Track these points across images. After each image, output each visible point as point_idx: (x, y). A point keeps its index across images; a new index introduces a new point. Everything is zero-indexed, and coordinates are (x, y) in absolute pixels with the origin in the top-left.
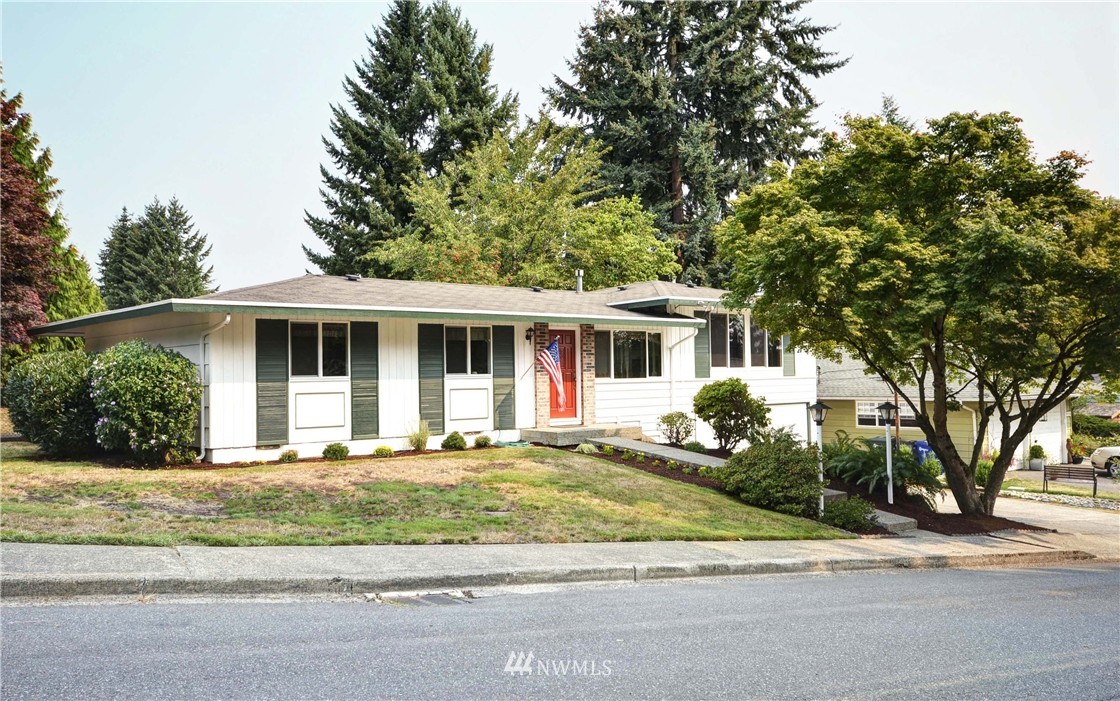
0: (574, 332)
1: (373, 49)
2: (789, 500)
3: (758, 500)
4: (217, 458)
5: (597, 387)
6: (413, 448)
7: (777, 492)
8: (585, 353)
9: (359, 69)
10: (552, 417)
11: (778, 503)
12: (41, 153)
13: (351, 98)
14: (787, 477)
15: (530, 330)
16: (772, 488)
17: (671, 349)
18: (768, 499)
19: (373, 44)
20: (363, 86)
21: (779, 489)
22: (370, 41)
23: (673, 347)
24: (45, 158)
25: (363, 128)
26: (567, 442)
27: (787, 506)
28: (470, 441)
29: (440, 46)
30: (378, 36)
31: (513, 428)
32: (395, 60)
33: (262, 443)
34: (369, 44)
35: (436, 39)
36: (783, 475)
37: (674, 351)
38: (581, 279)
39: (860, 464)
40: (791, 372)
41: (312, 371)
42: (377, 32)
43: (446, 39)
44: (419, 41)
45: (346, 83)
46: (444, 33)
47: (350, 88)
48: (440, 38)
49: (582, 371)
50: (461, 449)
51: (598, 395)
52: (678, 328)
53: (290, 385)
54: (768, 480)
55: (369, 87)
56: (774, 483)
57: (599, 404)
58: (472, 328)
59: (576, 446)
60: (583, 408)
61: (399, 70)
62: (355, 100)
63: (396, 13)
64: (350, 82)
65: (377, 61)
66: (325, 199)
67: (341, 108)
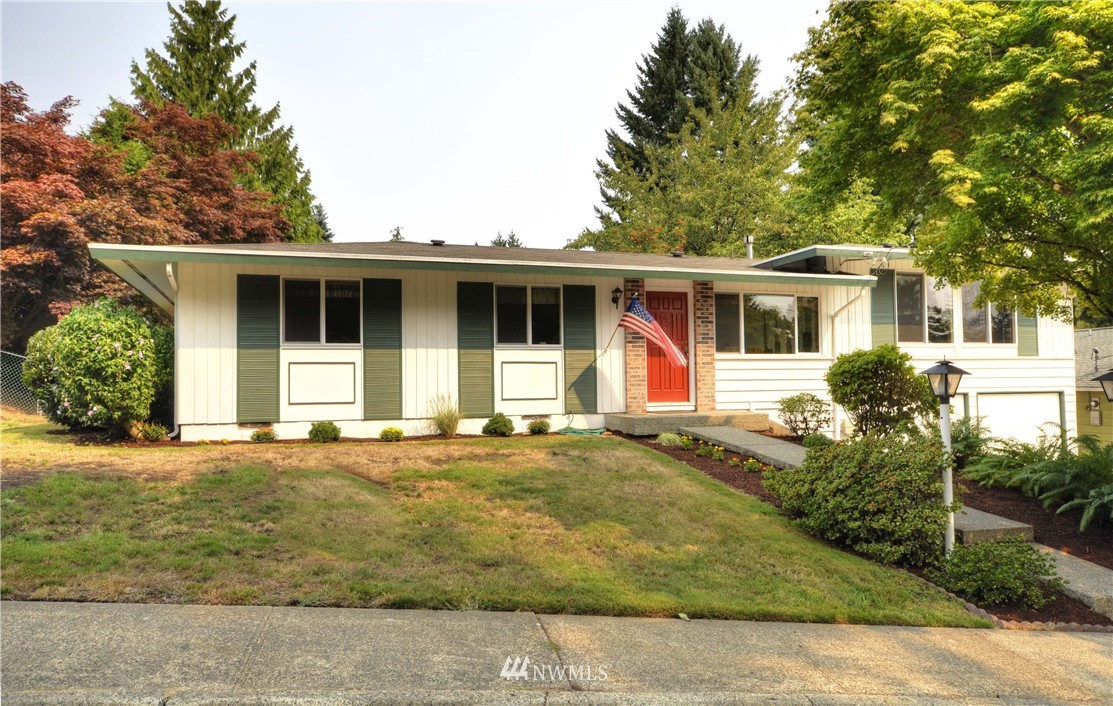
0: (685, 294)
1: (643, 76)
2: (881, 536)
3: (823, 532)
4: (187, 435)
5: (717, 365)
6: (439, 432)
7: (850, 518)
8: (699, 321)
9: (630, 95)
10: (651, 399)
11: (857, 540)
12: (303, 175)
13: (623, 123)
14: (875, 494)
15: (618, 290)
16: (844, 511)
17: (833, 318)
18: (840, 531)
19: (643, 72)
20: (635, 111)
21: (856, 514)
22: (640, 69)
23: (836, 315)
24: (307, 179)
25: (632, 148)
26: (646, 431)
27: (873, 547)
28: (521, 427)
29: (703, 64)
30: (647, 63)
31: (595, 412)
32: (662, 83)
33: (244, 419)
34: (639, 72)
35: (699, 57)
36: (868, 490)
37: (837, 320)
38: (751, 246)
39: (1068, 478)
40: (1030, 349)
41: (311, 336)
42: (646, 60)
43: (708, 56)
44: (683, 62)
45: (619, 110)
46: (705, 50)
47: (622, 113)
48: (703, 56)
49: (696, 343)
50: (503, 435)
51: (718, 375)
52: (844, 288)
53: (282, 352)
54: (839, 498)
55: (640, 111)
56: (847, 504)
57: (719, 386)
58: (533, 289)
59: (655, 436)
60: (696, 389)
61: (665, 92)
62: (627, 124)
63: (664, 41)
64: (622, 108)
65: (646, 85)
66: (599, 215)
67: (613, 132)
